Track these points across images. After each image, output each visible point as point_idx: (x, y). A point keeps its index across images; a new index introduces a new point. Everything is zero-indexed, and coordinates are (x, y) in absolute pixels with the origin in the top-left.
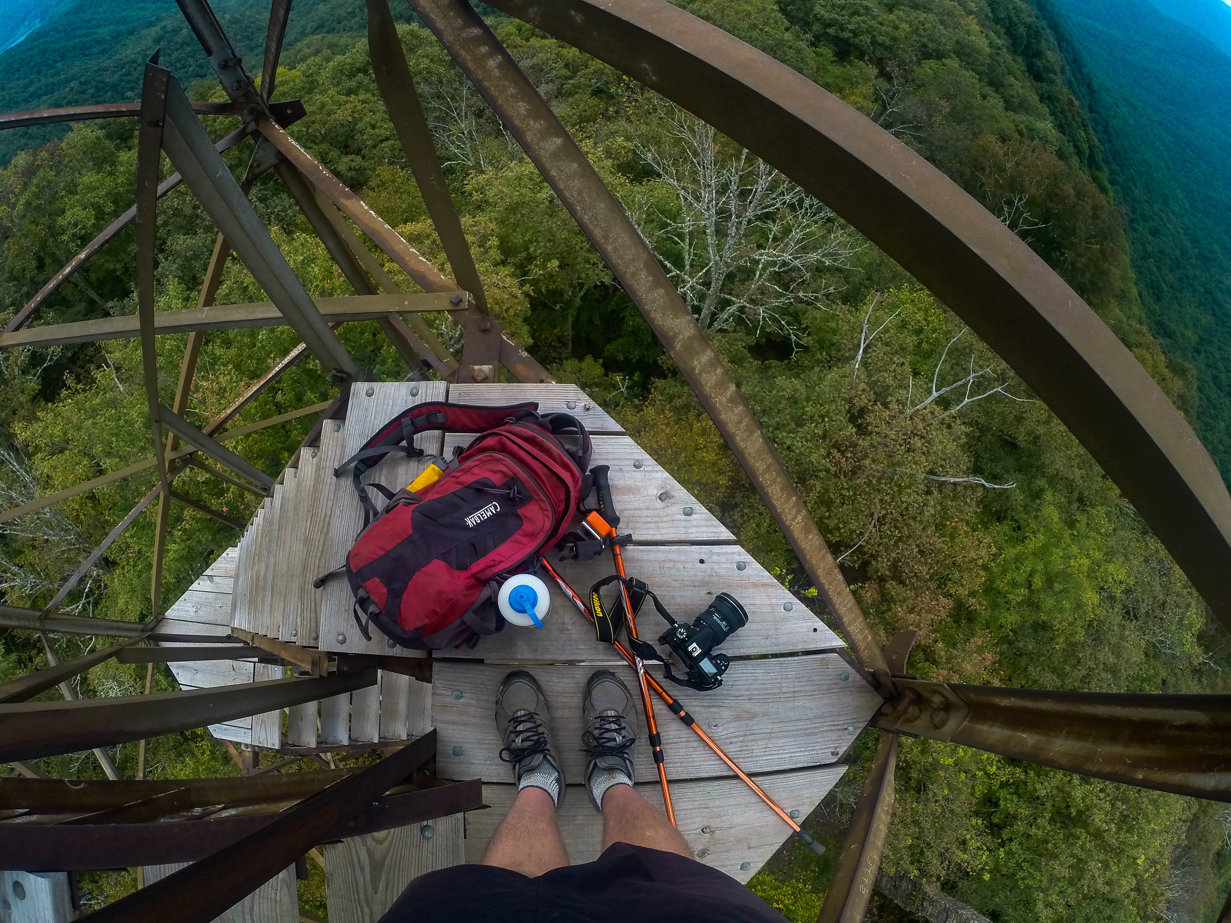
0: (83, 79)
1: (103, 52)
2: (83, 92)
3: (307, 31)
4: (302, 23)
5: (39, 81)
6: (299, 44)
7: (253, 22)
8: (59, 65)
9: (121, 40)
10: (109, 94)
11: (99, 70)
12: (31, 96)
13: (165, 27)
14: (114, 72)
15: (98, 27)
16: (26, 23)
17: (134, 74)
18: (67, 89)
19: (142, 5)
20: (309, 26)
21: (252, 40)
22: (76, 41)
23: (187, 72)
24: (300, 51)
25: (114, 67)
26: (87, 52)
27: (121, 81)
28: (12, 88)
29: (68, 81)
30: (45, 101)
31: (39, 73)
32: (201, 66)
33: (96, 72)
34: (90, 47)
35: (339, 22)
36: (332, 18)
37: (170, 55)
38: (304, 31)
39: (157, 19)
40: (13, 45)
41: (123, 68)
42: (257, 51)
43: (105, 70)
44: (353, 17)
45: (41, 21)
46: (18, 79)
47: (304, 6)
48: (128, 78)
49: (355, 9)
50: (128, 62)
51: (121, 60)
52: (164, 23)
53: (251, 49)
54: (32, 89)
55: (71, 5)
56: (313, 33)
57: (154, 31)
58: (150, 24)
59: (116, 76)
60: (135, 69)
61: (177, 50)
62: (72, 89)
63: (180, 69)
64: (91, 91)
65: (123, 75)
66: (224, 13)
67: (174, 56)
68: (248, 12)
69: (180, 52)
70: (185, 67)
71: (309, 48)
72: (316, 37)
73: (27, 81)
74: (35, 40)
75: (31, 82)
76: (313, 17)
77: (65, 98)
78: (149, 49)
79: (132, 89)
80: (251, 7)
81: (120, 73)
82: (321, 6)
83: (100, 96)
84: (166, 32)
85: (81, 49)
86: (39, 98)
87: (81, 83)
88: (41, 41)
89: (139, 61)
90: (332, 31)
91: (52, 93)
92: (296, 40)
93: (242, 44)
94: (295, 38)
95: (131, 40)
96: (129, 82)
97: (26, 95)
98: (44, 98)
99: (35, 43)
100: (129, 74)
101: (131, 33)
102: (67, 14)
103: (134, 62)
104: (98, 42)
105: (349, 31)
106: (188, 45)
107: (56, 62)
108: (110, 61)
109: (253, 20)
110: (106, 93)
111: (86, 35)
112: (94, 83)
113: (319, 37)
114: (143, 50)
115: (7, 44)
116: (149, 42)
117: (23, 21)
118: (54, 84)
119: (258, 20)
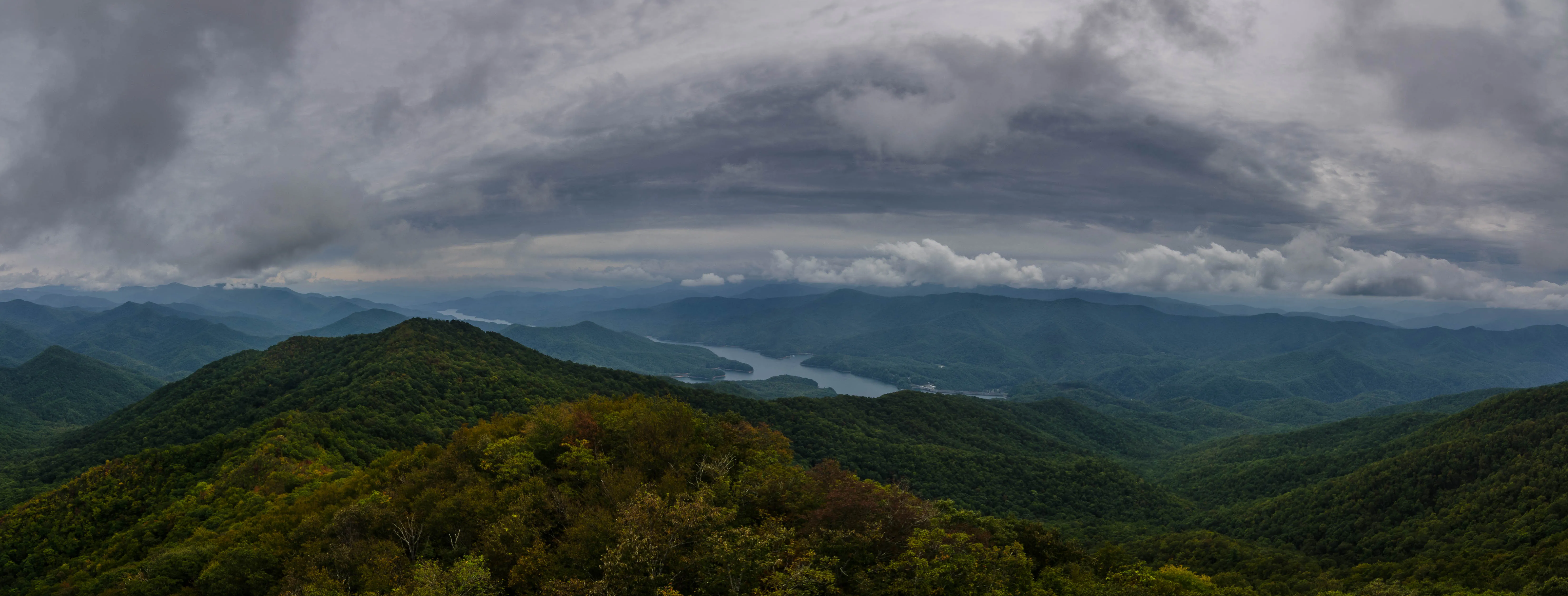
0: (1010, 457)
1: (1036, 449)
2: (1004, 466)
3: (1202, 523)
4: (1201, 514)
5: (981, 434)
6: (1191, 532)
7: (1160, 496)
8: (1001, 435)
9: (1053, 450)
10: (1020, 481)
11: (1025, 459)
12: (968, 440)
13: (1089, 462)
14: (1034, 469)
15: (1043, 429)
16: (998, 390)
17: (1048, 480)
18: (995, 456)
19: (1082, 434)
20: (1206, 519)
21: (1152, 509)
22: (1023, 428)
23: (1087, 506)
24: (1191, 538)
25: (1037, 465)
26: (1025, 441)
27: (1035, 479)
28: (961, 424)
29: (999, 450)
30: (975, 451)
31: (984, 429)
32: (1101, 508)
33: (1022, 459)
34: (1029, 439)
35: (1234, 527)
36: (1228, 521)
37: (1082, 485)
38: (1200, 521)
39: (1088, 452)
40: (981, 397)
41: (1042, 470)
42: (1152, 520)
43: (1029, 463)
44: (1247, 527)
45: (1008, 396)
46: (969, 422)
47: (1208, 501)
48: (1041, 480)
49: (1252, 520)
50: (1048, 469)
51: (1044, 463)
52: (1091, 458)
53: (1148, 517)
54: (973, 435)
55: (1034, 401)
56: (1207, 528)
57: (1081, 459)
58: (1081, 453)
59: (1033, 473)
60: (1050, 478)
61: (1090, 484)
62: (998, 458)
63: (1084, 500)
64: (1010, 470)
65: (1039, 476)
66: (1140, 477)
67: (1084, 487)
68: (1159, 485)
69: (1092, 487)
70: (1088, 501)
71: (1199, 539)
72: (1208, 532)
73: (973, 428)
74: (996, 406)
75: (975, 431)
76: (1212, 513)
77: (989, 460)
78: (1069, 470)
79: (1038, 490)
80: (1164, 482)
81: (1038, 473)
82: (1222, 507)
83: (1013, 478)
84: (1089, 466)
85: (1022, 436)
86: (972, 446)
87: (1006, 459)
88: (1000, 409)
89: (1056, 474)
90: (1223, 532)
91: (983, 449)
92: (1190, 527)
93: (1143, 509)
94: (1190, 525)
95: (1060, 455)
96: (1040, 483)
97: (965, 436)
98: (976, 448)
99: (995, 408)
100: (1044, 478)
101: (1063, 449)
102: (1028, 405)
103: (1053, 471)
104: (1037, 440)
105: (1239, 538)
106: (1100, 486)
107: (1000, 431)
108: (1036, 459)
109: (1160, 493)
110: (1019, 479)
111: (1031, 429)
112: (1015, 466)
113: (1212, 533)
114: (1064, 468)
115: (978, 393)
116: (1073, 465)
117: (998, 387)
118: (988, 445)
119: (1165, 495)
